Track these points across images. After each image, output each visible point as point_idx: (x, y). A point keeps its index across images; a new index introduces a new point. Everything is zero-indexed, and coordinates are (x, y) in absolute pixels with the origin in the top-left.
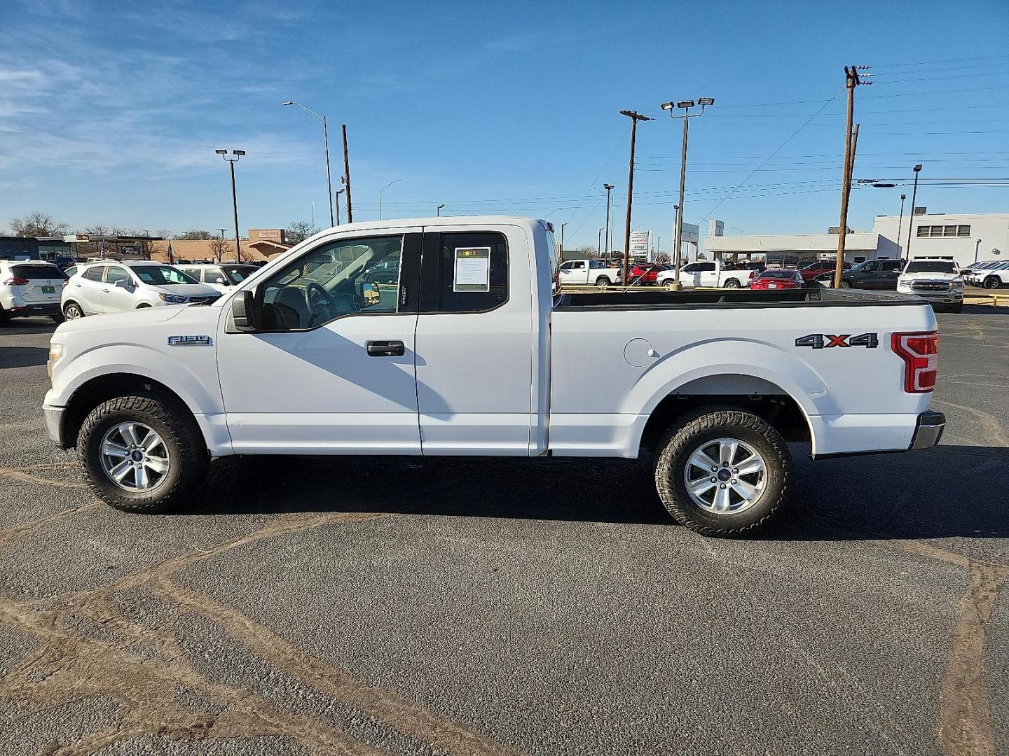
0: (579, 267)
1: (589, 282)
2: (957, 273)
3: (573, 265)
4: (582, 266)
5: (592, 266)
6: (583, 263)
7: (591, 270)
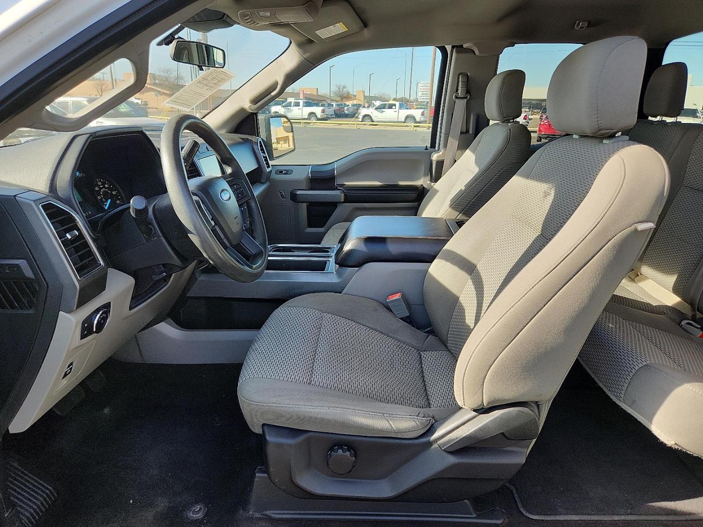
0: (392, 108)
1: (399, 120)
2: (700, 118)
3: (387, 106)
4: (394, 107)
5: (401, 107)
6: (395, 105)
7: (400, 110)
